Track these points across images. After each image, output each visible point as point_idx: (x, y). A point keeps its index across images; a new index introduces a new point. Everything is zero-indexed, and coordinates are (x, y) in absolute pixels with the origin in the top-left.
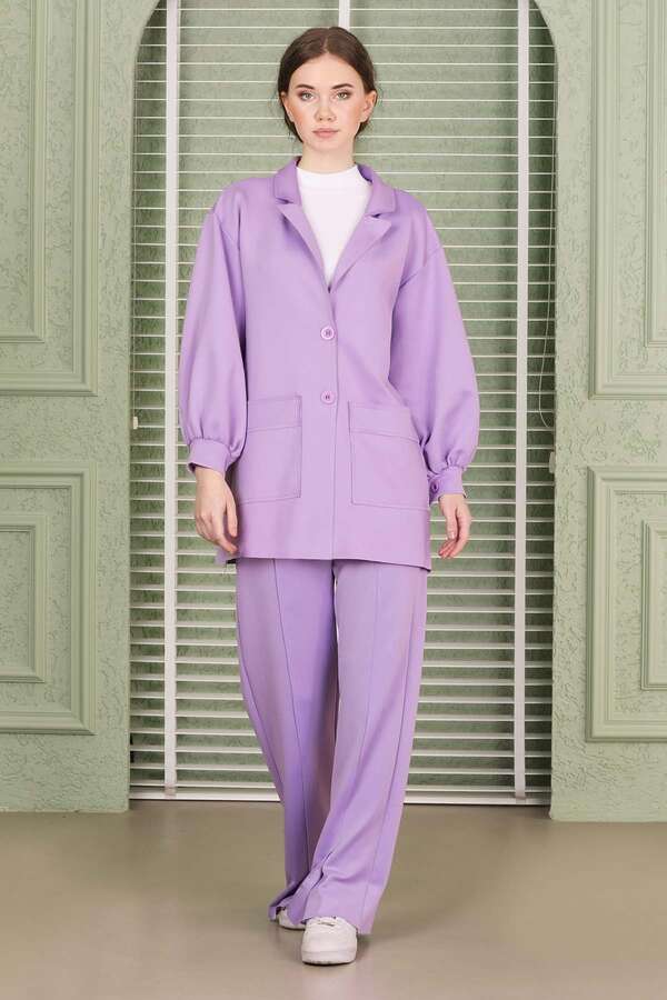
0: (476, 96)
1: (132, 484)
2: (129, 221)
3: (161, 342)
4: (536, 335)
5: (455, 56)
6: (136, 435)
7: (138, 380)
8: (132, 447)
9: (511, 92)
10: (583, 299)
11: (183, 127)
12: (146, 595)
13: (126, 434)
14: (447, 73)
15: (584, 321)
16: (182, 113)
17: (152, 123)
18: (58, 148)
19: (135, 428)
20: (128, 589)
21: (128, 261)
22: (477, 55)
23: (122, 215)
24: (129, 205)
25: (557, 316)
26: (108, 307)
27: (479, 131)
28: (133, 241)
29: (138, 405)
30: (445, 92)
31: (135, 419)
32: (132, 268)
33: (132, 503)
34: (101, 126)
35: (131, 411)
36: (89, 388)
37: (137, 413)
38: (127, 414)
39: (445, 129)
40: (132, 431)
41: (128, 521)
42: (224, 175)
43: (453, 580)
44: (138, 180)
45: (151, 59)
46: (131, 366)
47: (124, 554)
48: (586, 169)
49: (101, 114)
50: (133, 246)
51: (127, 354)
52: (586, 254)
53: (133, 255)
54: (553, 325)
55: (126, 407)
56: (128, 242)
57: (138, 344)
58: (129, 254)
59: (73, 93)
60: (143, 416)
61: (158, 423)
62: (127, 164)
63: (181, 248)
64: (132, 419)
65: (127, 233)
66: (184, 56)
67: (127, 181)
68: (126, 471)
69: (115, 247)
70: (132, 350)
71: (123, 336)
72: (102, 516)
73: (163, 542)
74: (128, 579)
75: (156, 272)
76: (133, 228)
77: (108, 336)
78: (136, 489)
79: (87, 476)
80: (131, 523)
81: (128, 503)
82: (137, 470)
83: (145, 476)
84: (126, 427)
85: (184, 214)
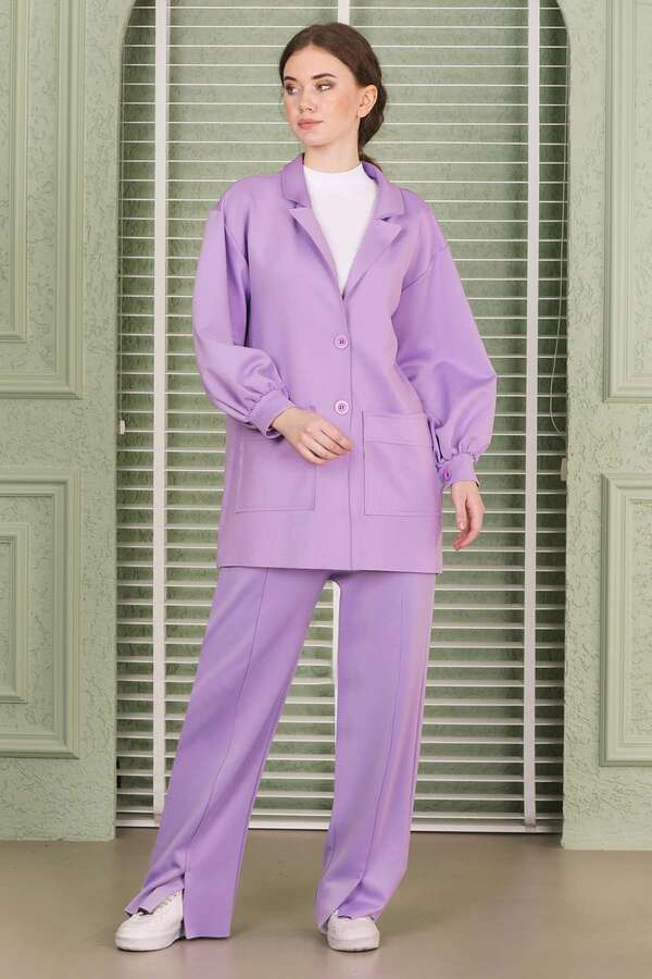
0: (482, 81)
1: (118, 491)
2: (115, 214)
3: (150, 341)
4: (546, 334)
5: (461, 39)
6: (123, 441)
7: (125, 382)
8: (119, 453)
9: (521, 76)
10: (597, 295)
11: (173, 113)
12: (133, 611)
13: (112, 439)
14: (454, 57)
15: (598, 318)
16: (172, 98)
17: (141, 109)
18: (40, 136)
19: (122, 431)
20: (114, 604)
21: (115, 256)
22: (485, 38)
23: (108, 206)
24: (116, 196)
25: (569, 313)
26: (94, 305)
27: (487, 118)
28: (120, 234)
29: (124, 408)
30: (452, 76)
31: (122, 423)
32: (119, 263)
33: (119, 512)
34: (86, 112)
35: (118, 414)
36: (72, 390)
37: (125, 417)
38: (113, 418)
39: (450, 115)
40: (118, 435)
41: (115, 531)
42: (218, 164)
43: (460, 594)
44: (126, 169)
45: (140, 42)
46: (118, 367)
47: (111, 567)
48: (600, 159)
49: (87, 98)
50: (120, 240)
51: (114, 354)
52: (601, 248)
53: (119, 249)
54: (564, 324)
55: (112, 409)
56: (115, 235)
57: (124, 344)
58: (116, 248)
59: (56, 78)
60: (129, 420)
61: (145, 427)
62: (114, 152)
63: (171, 242)
64: (118, 423)
65: (114, 226)
66: (174, 37)
67: (114, 170)
68: (112, 477)
69: (101, 241)
70: (119, 349)
71: (110, 335)
72: (87, 527)
73: (151, 553)
74: (114, 594)
75: (144, 267)
76: (119, 221)
77: (93, 336)
78: (123, 497)
79: (70, 484)
80: (118, 534)
81: (115, 512)
82: (124, 478)
83: (132, 484)
84: (112, 431)
85: (174, 206)
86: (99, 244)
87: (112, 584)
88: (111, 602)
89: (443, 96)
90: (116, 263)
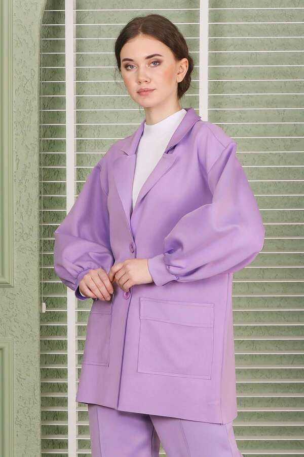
1: (41, 355)
2: (37, 149)
6: (44, 317)
7: (46, 274)
8: (41, 327)
11: (79, 75)
12: (53, 443)
13: (37, 317)
14: (286, 30)
16: (78, 63)
17: (54, 72)
19: (44, 310)
20: (39, 439)
21: (37, 181)
23: (32, 144)
24: (37, 136)
26: (22, 217)
28: (40, 165)
29: (45, 293)
30: (285, 45)
31: (44, 305)
32: (40, 186)
33: (42, 370)
34: (14, 75)
35: (41, 298)
36: (6, 279)
37: (45, 300)
38: (37, 300)
39: (285, 74)
40: (41, 314)
41: (39, 385)
42: (111, 112)
43: (295, 428)
44: (44, 116)
45: (53, 22)
46: (40, 264)
47: (36, 411)
50: (40, 169)
51: (37, 254)
53: (40, 176)
55: (36, 295)
56: (37, 165)
57: (45, 245)
58: (37, 175)
60: (50, 302)
61: (61, 307)
62: (35, 103)
63: (78, 170)
64: (41, 305)
65: (36, 158)
66: (79, 18)
67: (35, 117)
68: (37, 345)
69: (27, 169)
70: (40, 250)
71: (34, 240)
72: (18, 381)
73: (66, 401)
74: (39, 430)
75: (59, 189)
76: (40, 155)
77: (21, 240)
78: (45, 359)
79: (6, 350)
80: (41, 386)
81: (39, 371)
82: (45, 344)
83: (52, 349)
84: (37, 311)
85: (80, 143)
86: (25, 172)
87: (37, 423)
88: (36, 437)
89: (280, 59)
90: (38, 186)
